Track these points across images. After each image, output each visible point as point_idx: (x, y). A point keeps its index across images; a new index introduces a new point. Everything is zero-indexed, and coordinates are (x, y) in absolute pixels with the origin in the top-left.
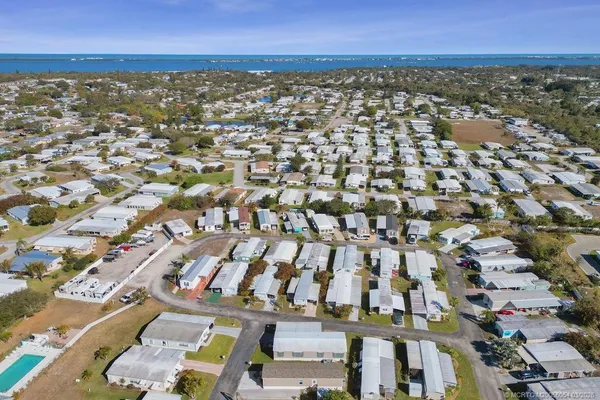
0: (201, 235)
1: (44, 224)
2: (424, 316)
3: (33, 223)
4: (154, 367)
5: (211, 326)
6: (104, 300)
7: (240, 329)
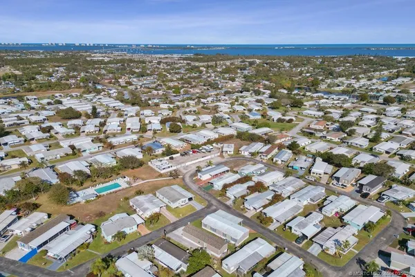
0: (237, 156)
1: (175, 132)
2: (322, 246)
3: (171, 131)
4: (147, 205)
5: (190, 199)
6: (162, 172)
7: (204, 207)
